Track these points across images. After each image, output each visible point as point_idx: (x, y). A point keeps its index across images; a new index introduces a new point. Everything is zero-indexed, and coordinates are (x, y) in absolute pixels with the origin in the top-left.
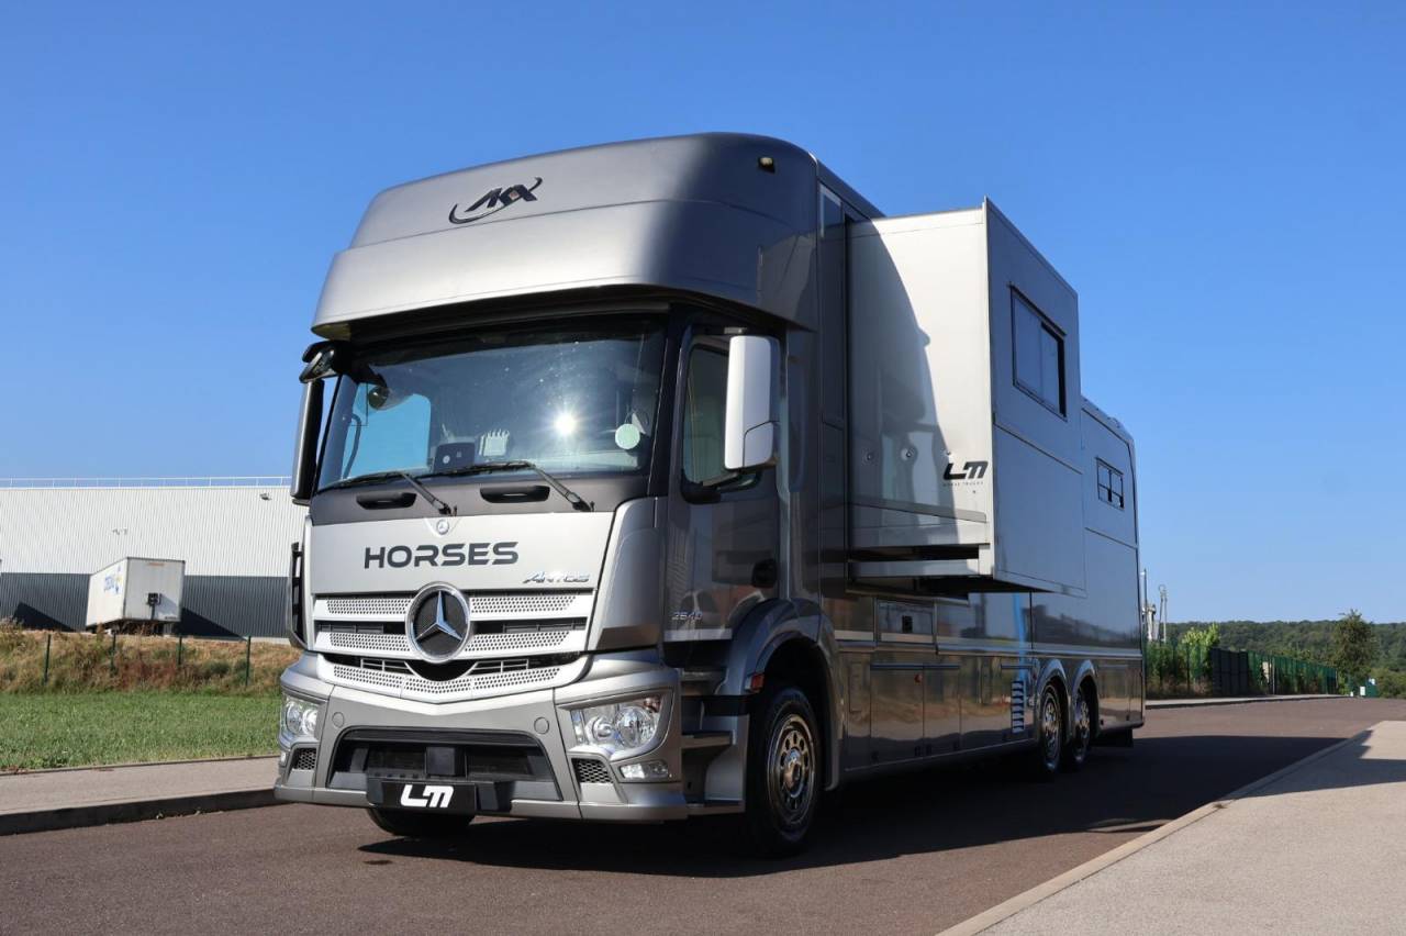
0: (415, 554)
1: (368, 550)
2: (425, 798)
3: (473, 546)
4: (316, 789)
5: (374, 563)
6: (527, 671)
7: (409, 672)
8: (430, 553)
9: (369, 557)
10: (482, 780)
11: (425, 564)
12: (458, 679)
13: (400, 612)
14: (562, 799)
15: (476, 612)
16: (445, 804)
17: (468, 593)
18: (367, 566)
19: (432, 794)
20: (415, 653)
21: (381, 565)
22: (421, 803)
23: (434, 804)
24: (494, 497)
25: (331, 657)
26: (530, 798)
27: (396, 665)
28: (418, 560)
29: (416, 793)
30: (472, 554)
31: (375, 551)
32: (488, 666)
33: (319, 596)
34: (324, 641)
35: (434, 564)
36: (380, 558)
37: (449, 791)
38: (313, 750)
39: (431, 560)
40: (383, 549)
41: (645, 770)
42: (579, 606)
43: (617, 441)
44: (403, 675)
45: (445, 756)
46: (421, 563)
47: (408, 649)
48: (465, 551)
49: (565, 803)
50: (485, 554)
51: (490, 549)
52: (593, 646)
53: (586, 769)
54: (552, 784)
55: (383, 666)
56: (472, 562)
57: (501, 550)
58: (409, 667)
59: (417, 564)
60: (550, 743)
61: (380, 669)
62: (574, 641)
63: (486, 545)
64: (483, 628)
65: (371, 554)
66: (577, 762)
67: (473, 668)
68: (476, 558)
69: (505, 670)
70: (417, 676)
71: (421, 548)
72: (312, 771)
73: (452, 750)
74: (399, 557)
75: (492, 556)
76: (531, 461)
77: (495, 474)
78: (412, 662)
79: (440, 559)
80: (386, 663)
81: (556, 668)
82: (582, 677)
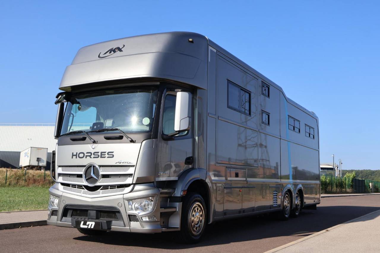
1: (73, 153)
2: (87, 225)
3: (102, 153)
4: (58, 222)
5: (74, 157)
6: (116, 189)
7: (83, 189)
8: (90, 154)
9: (73, 155)
10: (103, 220)
11: (88, 157)
12: (97, 191)
13: (81, 171)
14: (125, 226)
15: (102, 172)
16: (92, 227)
17: (100, 166)
18: (72, 158)
19: (89, 224)
20: (85, 183)
21: (76, 158)
22: (86, 227)
23: (89, 227)
24: (107, 138)
25: (63, 184)
26: (116, 226)
27: (80, 187)
28: (86, 156)
29: (85, 224)
30: (101, 155)
31: (75, 154)
32: (106, 187)
33: (59, 166)
34: (60, 179)
35: (91, 158)
36: (76, 155)
37: (93, 223)
38: (57, 211)
39: (90, 156)
40: (77, 153)
41: (149, 218)
42: (131, 171)
43: (143, 122)
44: (82, 190)
45: (93, 213)
46: (87, 157)
47: (83, 182)
48: (99, 154)
49: (126, 227)
50: (105, 155)
51: (106, 153)
52: (134, 182)
53: (132, 218)
54: (123, 222)
55: (77, 187)
56: (101, 157)
57: (109, 154)
58: (84, 187)
59: (86, 158)
60: (122, 210)
61: (76, 187)
62: (129, 181)
63: (105, 152)
64: (104, 176)
65: (74, 154)
66: (129, 216)
67: (101, 188)
68: (102, 156)
69: (110, 189)
70: (86, 190)
71: (87, 153)
72: (57, 217)
73: (95, 212)
74: (81, 155)
75: (107, 156)
76: (118, 128)
77: (109, 132)
78: (85, 186)
79: (93, 156)
80: (78, 186)
81: (124, 188)
82: (131, 191)
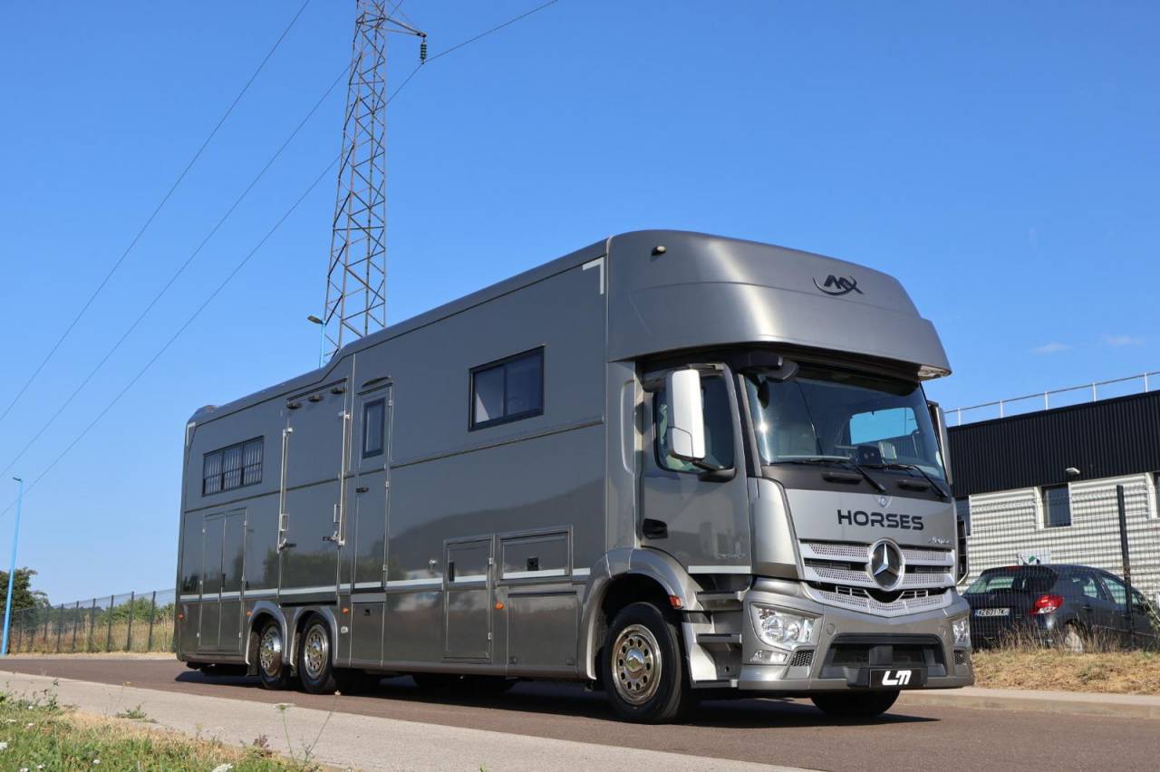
0: (871, 518)
1: (839, 512)
2: (896, 679)
3: (902, 517)
5: (845, 521)
7: (866, 596)
8: (879, 518)
9: (840, 516)
11: (877, 525)
12: (895, 602)
13: (865, 557)
15: (906, 559)
16: (907, 682)
17: (903, 547)
18: (840, 522)
19: (900, 677)
21: (850, 523)
22: (894, 683)
23: (901, 683)
25: (812, 584)
26: (934, 676)
27: (859, 591)
28: (873, 522)
30: (901, 521)
31: (845, 513)
32: (910, 594)
33: (802, 541)
34: (811, 574)
35: (883, 526)
36: (849, 517)
37: (908, 673)
38: (812, 651)
39: (880, 522)
40: (849, 512)
45: (886, 652)
46: (875, 524)
49: (950, 677)
51: (910, 519)
52: (954, 583)
54: (943, 666)
55: (851, 591)
56: (903, 527)
57: (915, 520)
58: (866, 593)
59: (873, 525)
61: (849, 594)
63: (908, 517)
64: (910, 569)
65: (842, 514)
66: (957, 652)
67: (902, 595)
68: (904, 524)
69: (917, 596)
70: (872, 599)
71: (873, 514)
72: (809, 667)
73: (891, 648)
74: (861, 518)
75: (911, 524)
78: (869, 590)
79: (885, 522)
80: (853, 590)
81: (940, 596)
